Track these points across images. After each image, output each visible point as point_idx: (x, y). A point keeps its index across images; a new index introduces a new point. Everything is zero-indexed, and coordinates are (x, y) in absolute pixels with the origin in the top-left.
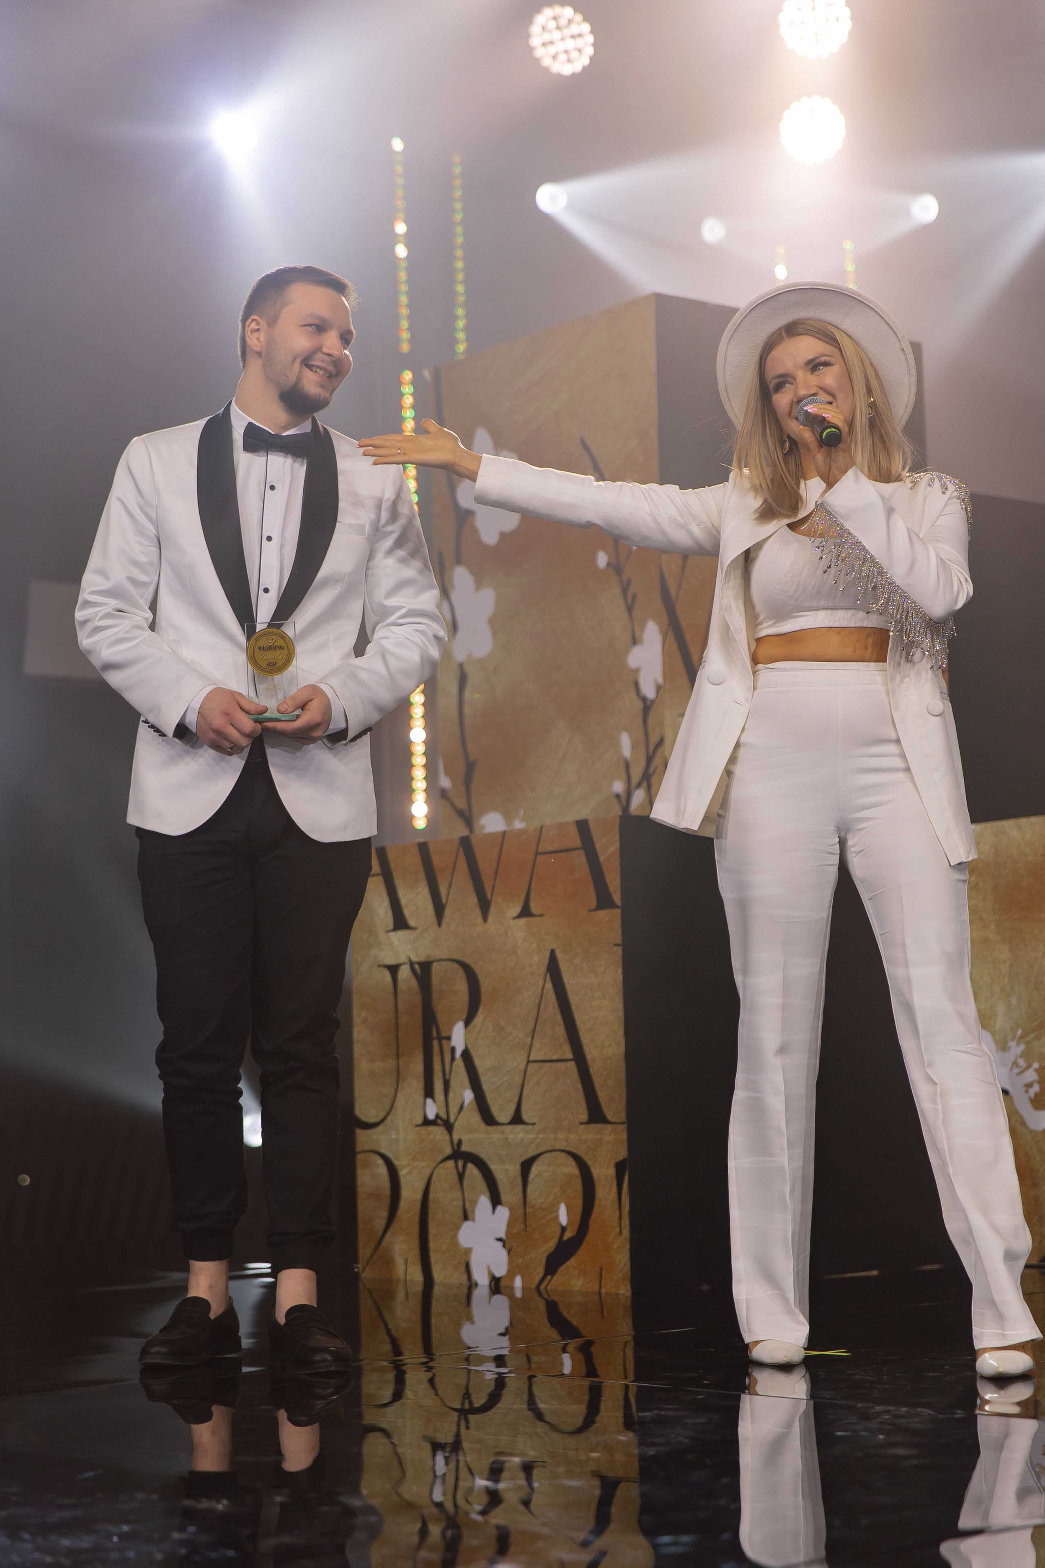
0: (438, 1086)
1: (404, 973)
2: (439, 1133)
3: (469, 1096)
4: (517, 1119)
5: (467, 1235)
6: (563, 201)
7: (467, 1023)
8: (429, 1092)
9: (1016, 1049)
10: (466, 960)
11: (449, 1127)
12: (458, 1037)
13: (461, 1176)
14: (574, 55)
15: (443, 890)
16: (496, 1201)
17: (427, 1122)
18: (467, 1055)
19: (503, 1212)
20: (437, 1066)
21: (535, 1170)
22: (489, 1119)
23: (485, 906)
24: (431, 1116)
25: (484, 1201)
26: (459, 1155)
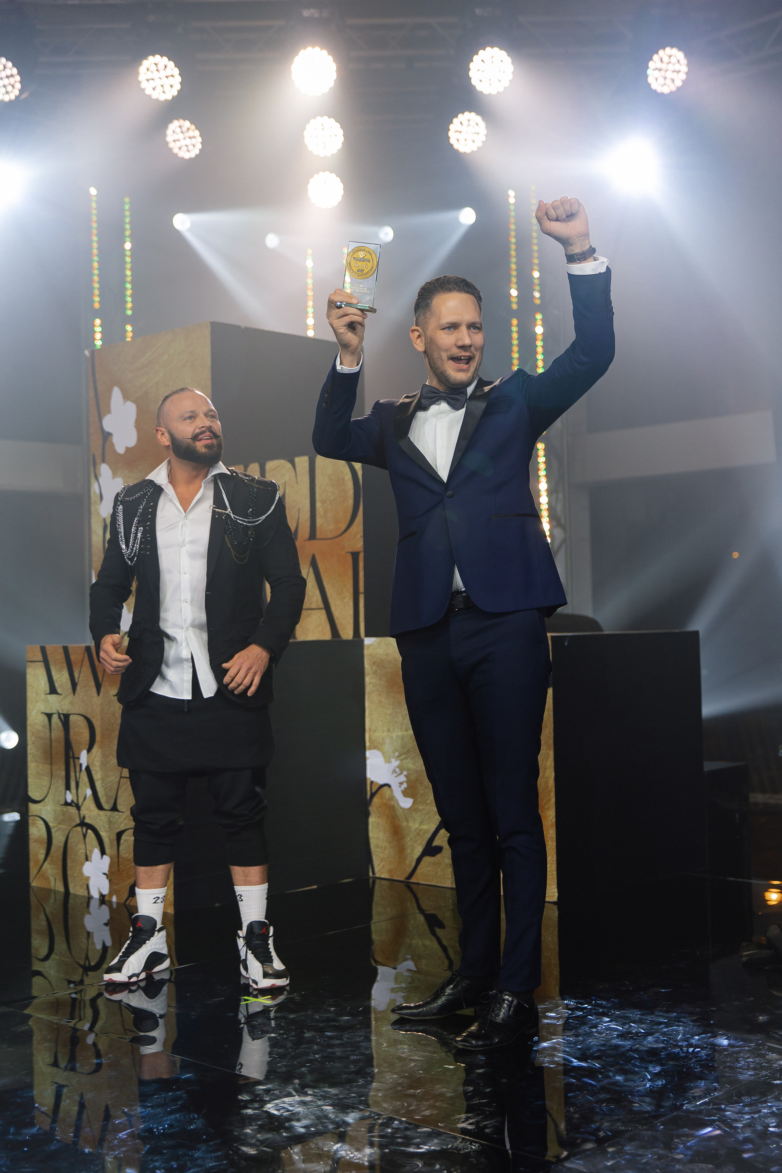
0: (73, 784)
1: (55, 719)
2: (73, 810)
3: (89, 792)
4: (114, 808)
5: (88, 869)
6: (188, 225)
7: (89, 751)
8: (68, 787)
9: (395, 763)
10: (88, 716)
11: (78, 808)
12: (84, 758)
13: (85, 836)
14: (191, 147)
15: (76, 675)
16: (103, 852)
17: (66, 804)
18: (88, 769)
19: (107, 859)
20: (72, 774)
21: (124, 837)
22: (100, 806)
23: (98, 687)
24: (69, 801)
25: (97, 852)
26: (83, 824)
